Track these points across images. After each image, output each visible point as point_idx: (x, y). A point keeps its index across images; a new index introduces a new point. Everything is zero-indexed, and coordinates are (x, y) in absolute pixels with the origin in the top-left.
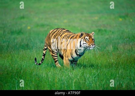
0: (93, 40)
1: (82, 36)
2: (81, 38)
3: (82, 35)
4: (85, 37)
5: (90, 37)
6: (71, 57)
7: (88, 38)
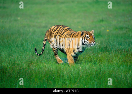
0: (93, 37)
1: (82, 35)
2: (82, 37)
3: (83, 33)
4: (86, 35)
5: (90, 35)
6: (74, 53)
7: (88, 36)
